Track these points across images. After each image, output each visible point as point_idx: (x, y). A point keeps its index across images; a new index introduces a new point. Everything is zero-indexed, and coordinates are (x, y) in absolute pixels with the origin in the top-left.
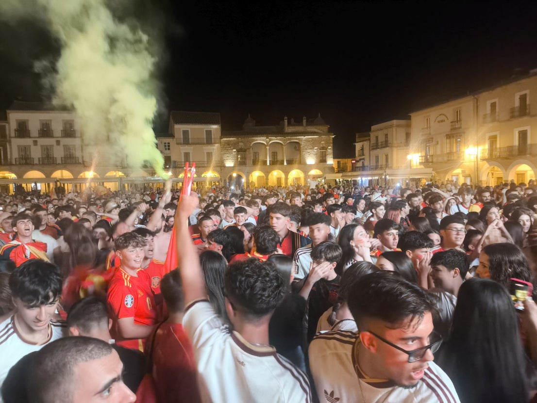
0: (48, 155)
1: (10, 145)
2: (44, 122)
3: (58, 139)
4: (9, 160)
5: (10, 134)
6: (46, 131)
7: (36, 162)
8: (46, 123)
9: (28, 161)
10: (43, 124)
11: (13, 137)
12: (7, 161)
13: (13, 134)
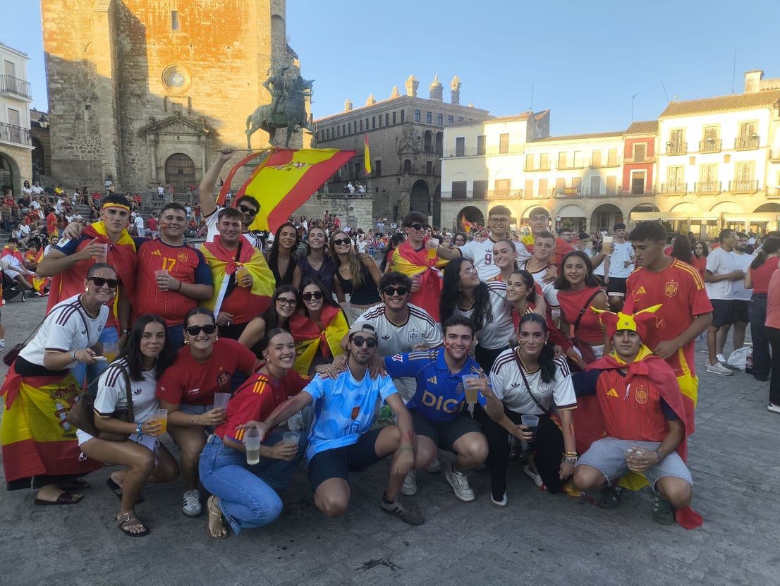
0: (709, 179)
1: (658, 166)
2: (710, 129)
3: (727, 153)
4: (653, 188)
5: (659, 151)
6: (711, 142)
7: (691, 189)
8: (712, 130)
9: (678, 188)
10: (706, 132)
11: (663, 155)
12: (651, 187)
13: (663, 151)
